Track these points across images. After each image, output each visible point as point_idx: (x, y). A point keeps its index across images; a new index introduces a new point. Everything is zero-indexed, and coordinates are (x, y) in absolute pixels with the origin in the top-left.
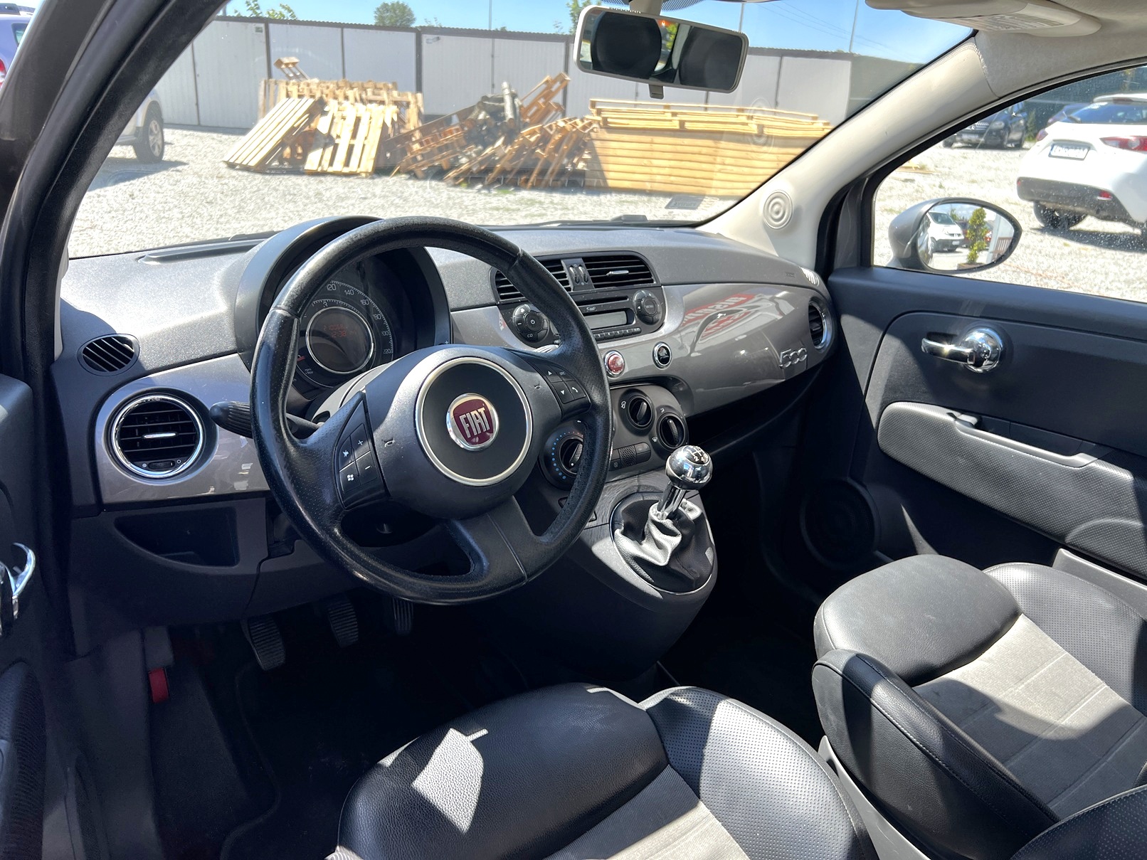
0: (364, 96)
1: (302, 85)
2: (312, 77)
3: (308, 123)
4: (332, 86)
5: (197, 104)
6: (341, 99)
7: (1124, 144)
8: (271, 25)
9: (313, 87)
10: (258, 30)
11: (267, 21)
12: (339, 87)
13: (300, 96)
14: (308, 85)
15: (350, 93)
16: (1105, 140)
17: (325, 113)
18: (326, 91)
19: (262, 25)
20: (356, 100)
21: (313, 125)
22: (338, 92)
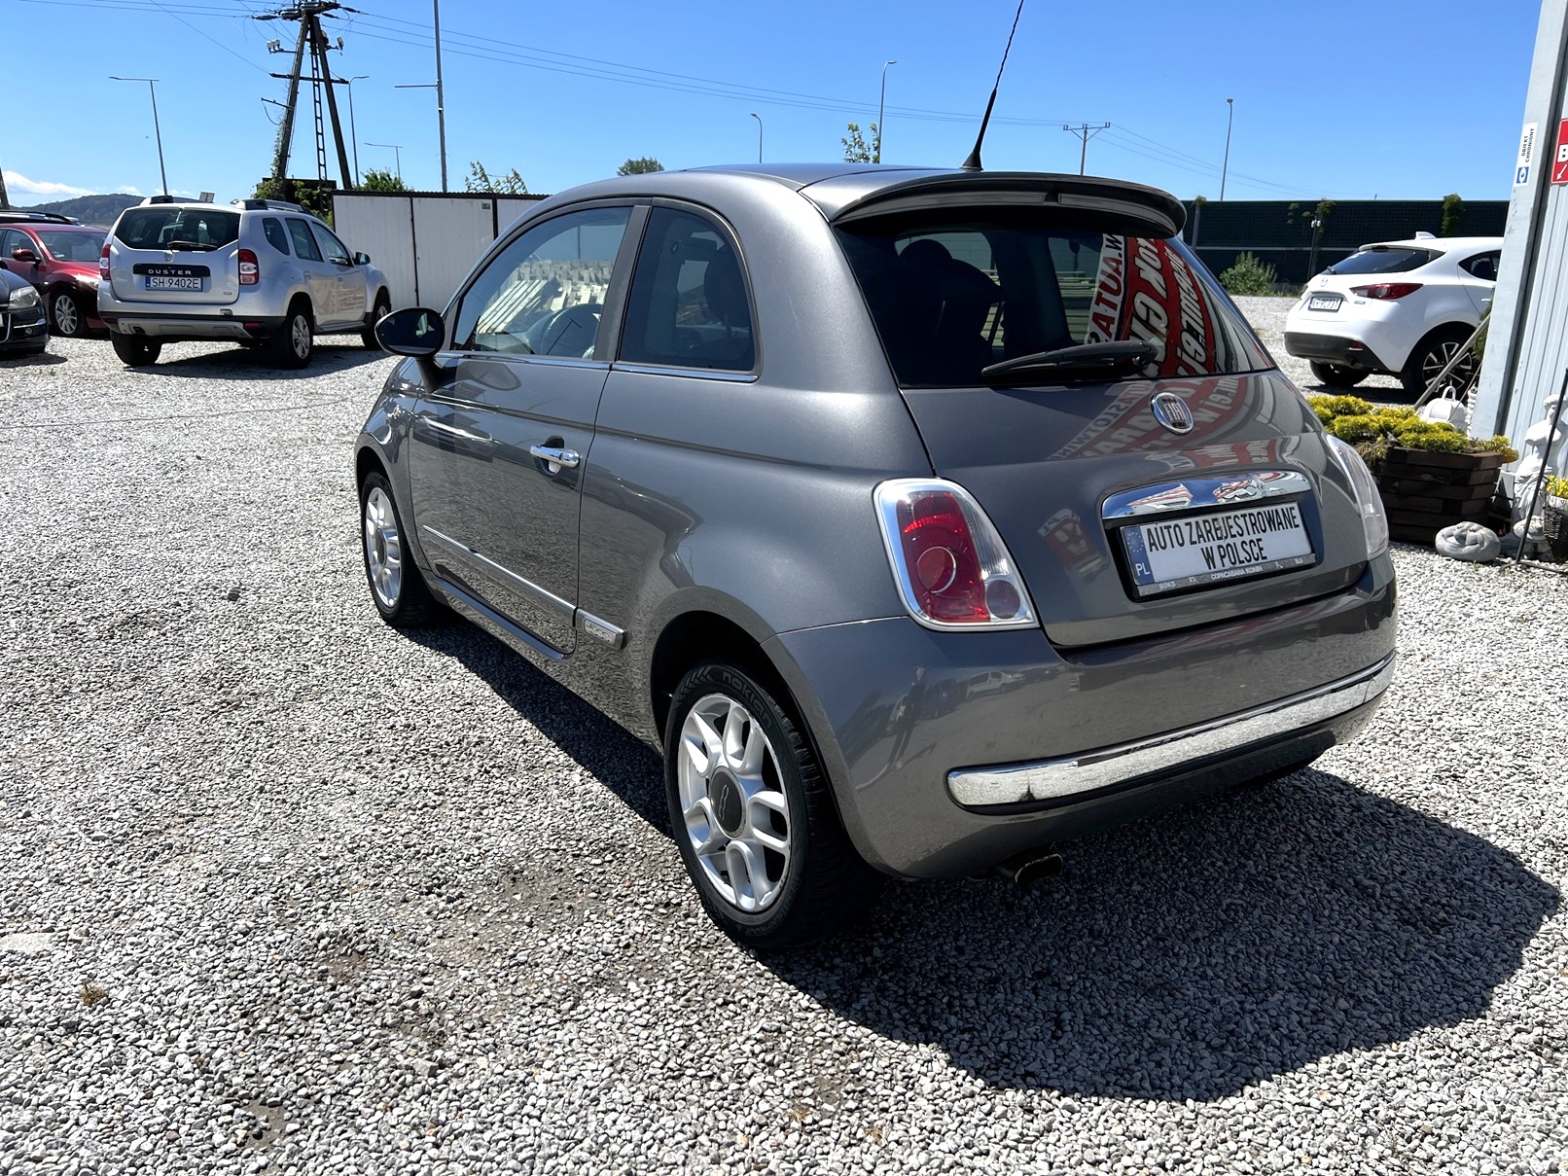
0: (600, 276)
1: (534, 267)
2: (544, 259)
3: (540, 305)
4: (565, 267)
5: (417, 290)
6: (575, 280)
7: (1372, 292)
8: (499, 201)
9: (546, 268)
10: (485, 207)
11: (494, 197)
12: (573, 268)
13: (533, 278)
14: (541, 266)
15: (585, 274)
16: (1354, 290)
17: (559, 294)
18: (560, 272)
19: (490, 202)
20: (591, 281)
21: (545, 306)
22: (571, 273)
